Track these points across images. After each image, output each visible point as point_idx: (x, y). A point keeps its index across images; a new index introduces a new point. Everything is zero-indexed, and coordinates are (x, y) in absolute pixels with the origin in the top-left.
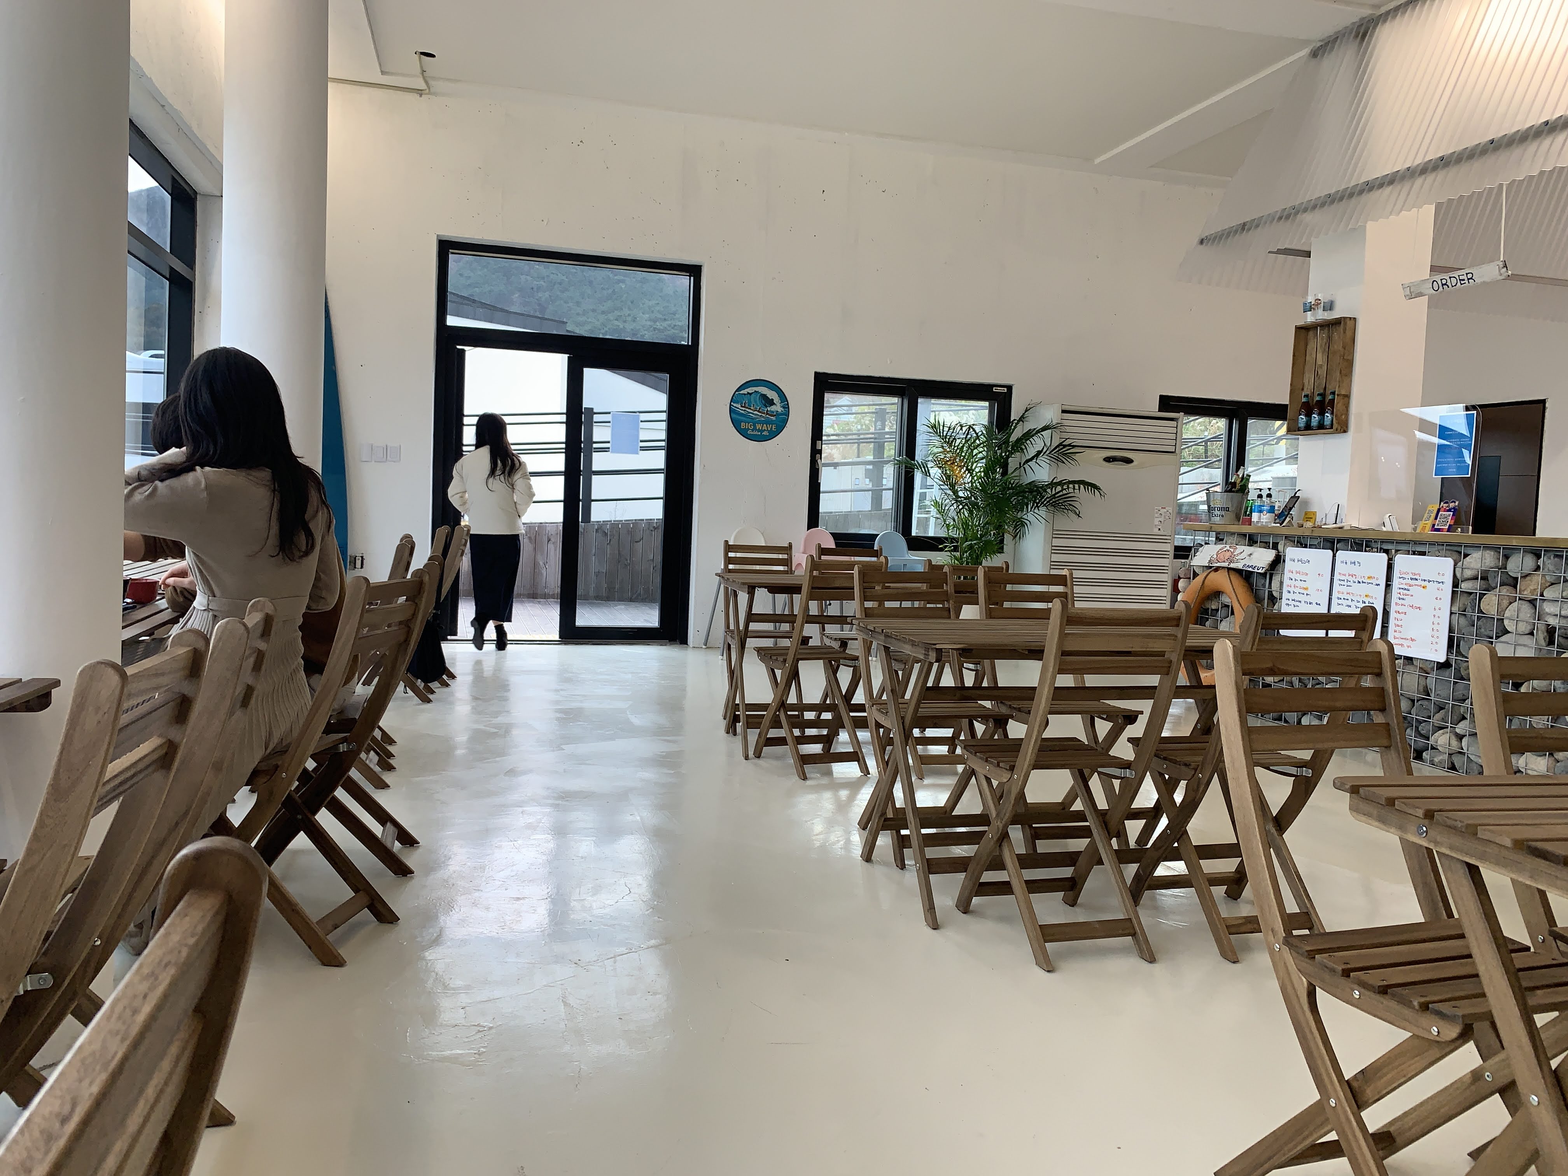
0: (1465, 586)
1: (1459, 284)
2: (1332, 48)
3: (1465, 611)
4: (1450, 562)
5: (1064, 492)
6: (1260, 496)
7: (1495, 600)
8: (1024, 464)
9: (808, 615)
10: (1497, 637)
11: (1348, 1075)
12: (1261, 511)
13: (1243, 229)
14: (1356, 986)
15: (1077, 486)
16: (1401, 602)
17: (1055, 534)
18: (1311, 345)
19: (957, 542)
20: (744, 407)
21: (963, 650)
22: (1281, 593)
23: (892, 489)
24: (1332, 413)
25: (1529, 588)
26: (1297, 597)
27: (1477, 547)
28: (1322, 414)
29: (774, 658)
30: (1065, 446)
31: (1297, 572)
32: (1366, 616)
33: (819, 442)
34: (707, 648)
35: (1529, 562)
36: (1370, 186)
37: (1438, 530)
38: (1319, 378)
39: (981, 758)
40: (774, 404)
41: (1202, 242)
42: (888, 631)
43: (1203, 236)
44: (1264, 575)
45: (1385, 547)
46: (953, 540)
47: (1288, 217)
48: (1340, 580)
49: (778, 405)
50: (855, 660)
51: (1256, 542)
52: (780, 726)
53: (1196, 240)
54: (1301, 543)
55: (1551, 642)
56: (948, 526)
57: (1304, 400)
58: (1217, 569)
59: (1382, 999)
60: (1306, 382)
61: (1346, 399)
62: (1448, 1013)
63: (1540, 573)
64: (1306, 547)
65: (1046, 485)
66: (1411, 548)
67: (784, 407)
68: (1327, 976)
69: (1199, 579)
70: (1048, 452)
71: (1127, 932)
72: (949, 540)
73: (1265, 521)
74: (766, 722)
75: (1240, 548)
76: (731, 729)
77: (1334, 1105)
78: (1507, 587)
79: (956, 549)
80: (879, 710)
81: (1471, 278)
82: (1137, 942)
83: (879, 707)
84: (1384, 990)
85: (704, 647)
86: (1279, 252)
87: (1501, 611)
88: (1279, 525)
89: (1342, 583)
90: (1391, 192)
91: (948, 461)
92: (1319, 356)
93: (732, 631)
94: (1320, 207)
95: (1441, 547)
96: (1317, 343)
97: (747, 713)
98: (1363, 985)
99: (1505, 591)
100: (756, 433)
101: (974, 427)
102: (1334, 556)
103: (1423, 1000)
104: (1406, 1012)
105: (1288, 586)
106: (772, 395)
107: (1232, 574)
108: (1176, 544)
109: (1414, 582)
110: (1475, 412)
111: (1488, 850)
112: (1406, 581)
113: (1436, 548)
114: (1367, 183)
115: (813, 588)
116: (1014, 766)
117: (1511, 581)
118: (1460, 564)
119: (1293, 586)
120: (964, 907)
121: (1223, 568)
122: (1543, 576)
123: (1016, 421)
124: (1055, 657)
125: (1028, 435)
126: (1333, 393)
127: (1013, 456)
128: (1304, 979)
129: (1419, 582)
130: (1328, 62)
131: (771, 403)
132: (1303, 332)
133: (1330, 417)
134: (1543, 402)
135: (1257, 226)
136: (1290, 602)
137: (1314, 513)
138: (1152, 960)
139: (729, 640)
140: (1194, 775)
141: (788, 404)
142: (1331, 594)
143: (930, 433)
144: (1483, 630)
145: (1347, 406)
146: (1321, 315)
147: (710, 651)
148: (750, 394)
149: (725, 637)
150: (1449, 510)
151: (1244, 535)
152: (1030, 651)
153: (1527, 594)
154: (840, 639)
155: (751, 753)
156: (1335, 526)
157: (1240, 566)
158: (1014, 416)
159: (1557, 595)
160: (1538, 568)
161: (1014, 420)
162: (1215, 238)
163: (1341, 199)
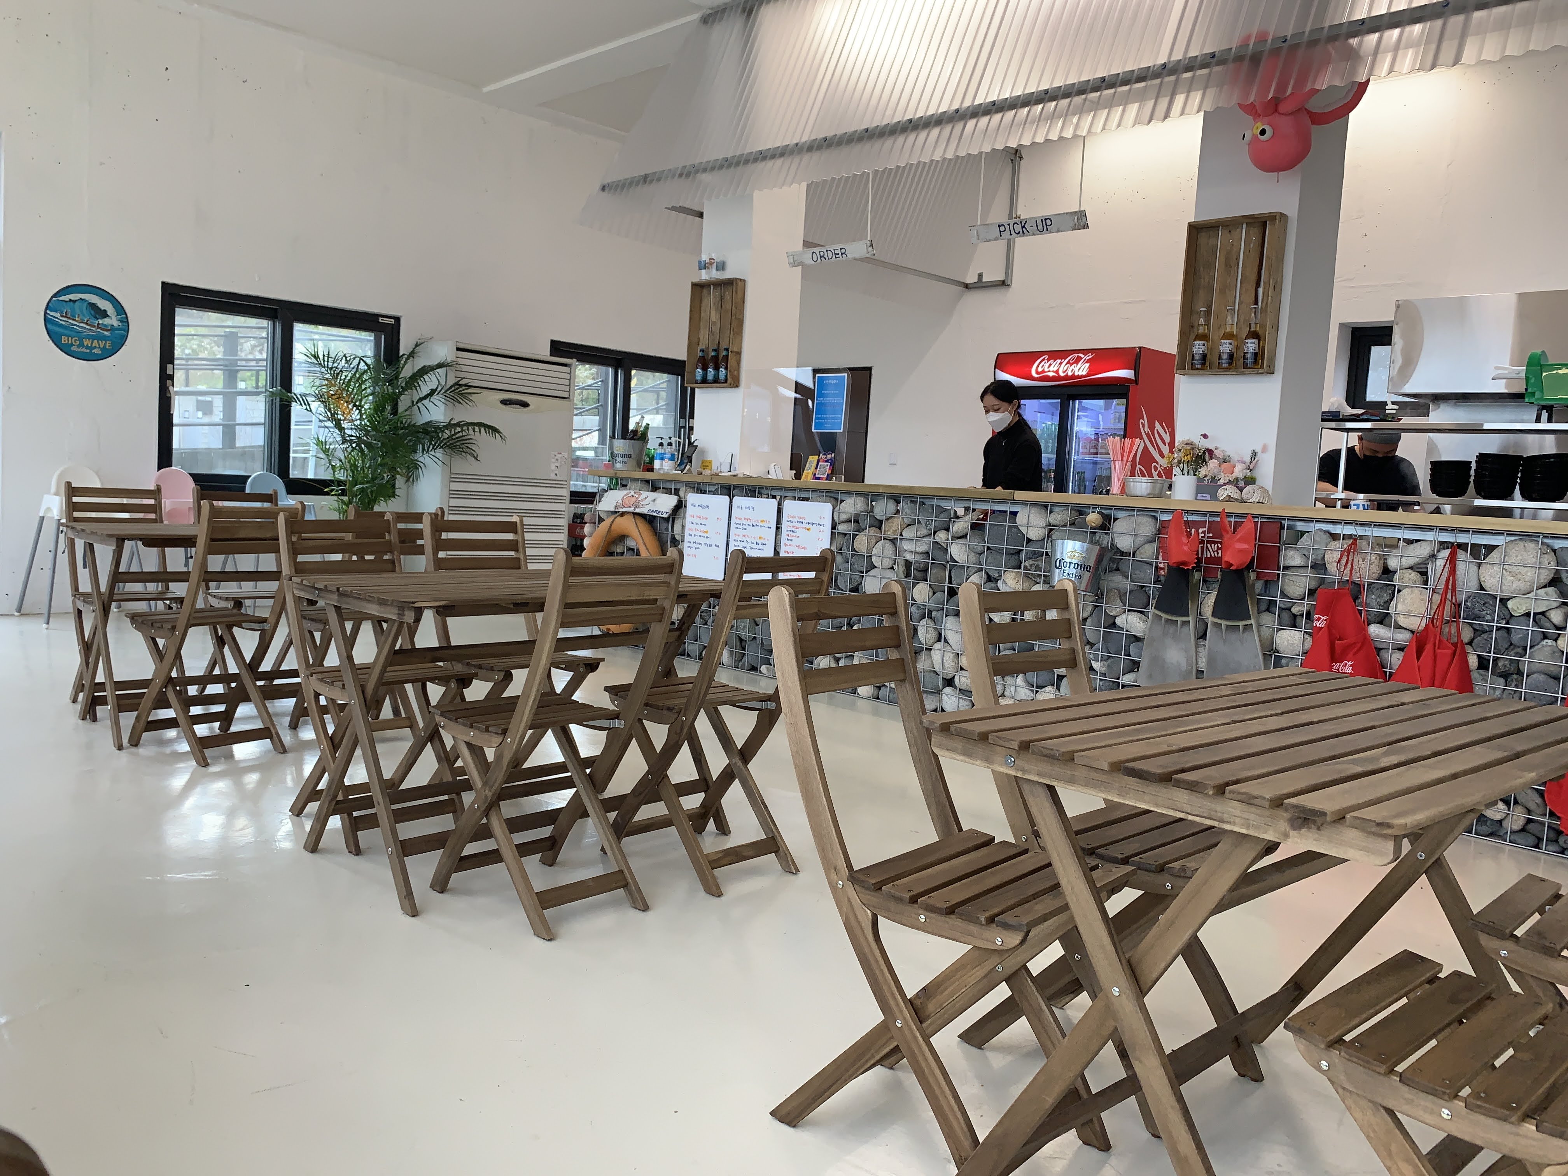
0: (841, 528)
1: (834, 257)
2: (721, 19)
3: (841, 550)
4: (829, 506)
5: (464, 433)
6: (661, 445)
7: (865, 539)
8: (417, 402)
9: (207, 572)
10: (867, 572)
11: (910, 995)
12: (662, 459)
13: (645, 182)
14: (921, 911)
15: (477, 428)
16: (789, 543)
17: (454, 478)
18: (705, 302)
19: (345, 485)
20: (66, 317)
21: (444, 607)
22: (683, 536)
23: (264, 424)
24: (726, 369)
25: (892, 528)
26: (698, 540)
27: (849, 493)
28: (717, 369)
29: (159, 625)
30: (461, 386)
31: (698, 517)
32: (826, 558)
33: (170, 366)
34: (21, 615)
35: (891, 506)
36: (763, 156)
37: (819, 478)
38: (713, 335)
39: (464, 724)
40: (108, 316)
41: (603, 188)
42: (346, 589)
43: (605, 183)
44: (666, 520)
45: (774, 493)
46: (340, 483)
47: (688, 175)
48: (736, 524)
49: (114, 318)
50: (263, 622)
51: (660, 488)
52: (168, 706)
53: (598, 186)
54: (700, 489)
55: (908, 575)
56: (334, 467)
57: (700, 354)
58: (623, 514)
59: (947, 920)
60: (701, 338)
61: (738, 356)
62: (1013, 923)
63: (900, 516)
64: (705, 492)
65: (444, 426)
66: (797, 494)
67: (121, 321)
68: (892, 905)
69: (604, 526)
70: (443, 391)
71: (618, 884)
72: (336, 483)
73: (667, 468)
74: (146, 703)
75: (644, 494)
76: (89, 713)
77: (900, 1025)
78: (874, 528)
79: (344, 493)
80: (322, 680)
81: (844, 253)
82: (630, 893)
83: (320, 676)
84: (951, 911)
85: (16, 614)
86: (673, 208)
87: (870, 550)
88: (680, 472)
89: (738, 526)
90: (783, 163)
91: (332, 395)
92: (713, 313)
93: (85, 595)
94: (718, 169)
95: (821, 494)
96: (711, 299)
97: (117, 693)
98: (930, 909)
99: (873, 532)
100: (84, 350)
101: (364, 359)
102: (731, 501)
103: (988, 914)
104: (972, 928)
105: (689, 529)
106: (104, 305)
107: (638, 519)
108: (573, 489)
109: (800, 525)
110: (846, 375)
111: (1076, 774)
112: (793, 524)
113: (818, 494)
114: (761, 152)
115: (213, 540)
116: (507, 729)
117: (877, 524)
118: (837, 509)
119: (694, 529)
120: (441, 885)
121: (629, 513)
122: (902, 518)
123: (406, 356)
124: (558, 611)
125: (424, 371)
126: (727, 350)
127: (406, 393)
128: (869, 912)
129: (804, 525)
130: (718, 31)
131: (104, 314)
132: (699, 288)
133: (724, 372)
134: (869, 369)
135: (659, 180)
136: (692, 545)
137: (710, 462)
138: (645, 908)
139: (80, 605)
140: (677, 718)
141: (127, 317)
142: (728, 536)
143: (313, 363)
144: (856, 566)
145: (739, 363)
146: (713, 274)
147: (23, 619)
148: (74, 302)
149: (74, 602)
150: (827, 461)
151: (647, 482)
152: (516, 605)
153: (890, 534)
154: (233, 599)
155: (125, 742)
156: (729, 474)
157: (645, 510)
158: (403, 350)
159: (913, 535)
160: (898, 512)
161: (404, 355)
162: (617, 186)
163: (738, 164)
